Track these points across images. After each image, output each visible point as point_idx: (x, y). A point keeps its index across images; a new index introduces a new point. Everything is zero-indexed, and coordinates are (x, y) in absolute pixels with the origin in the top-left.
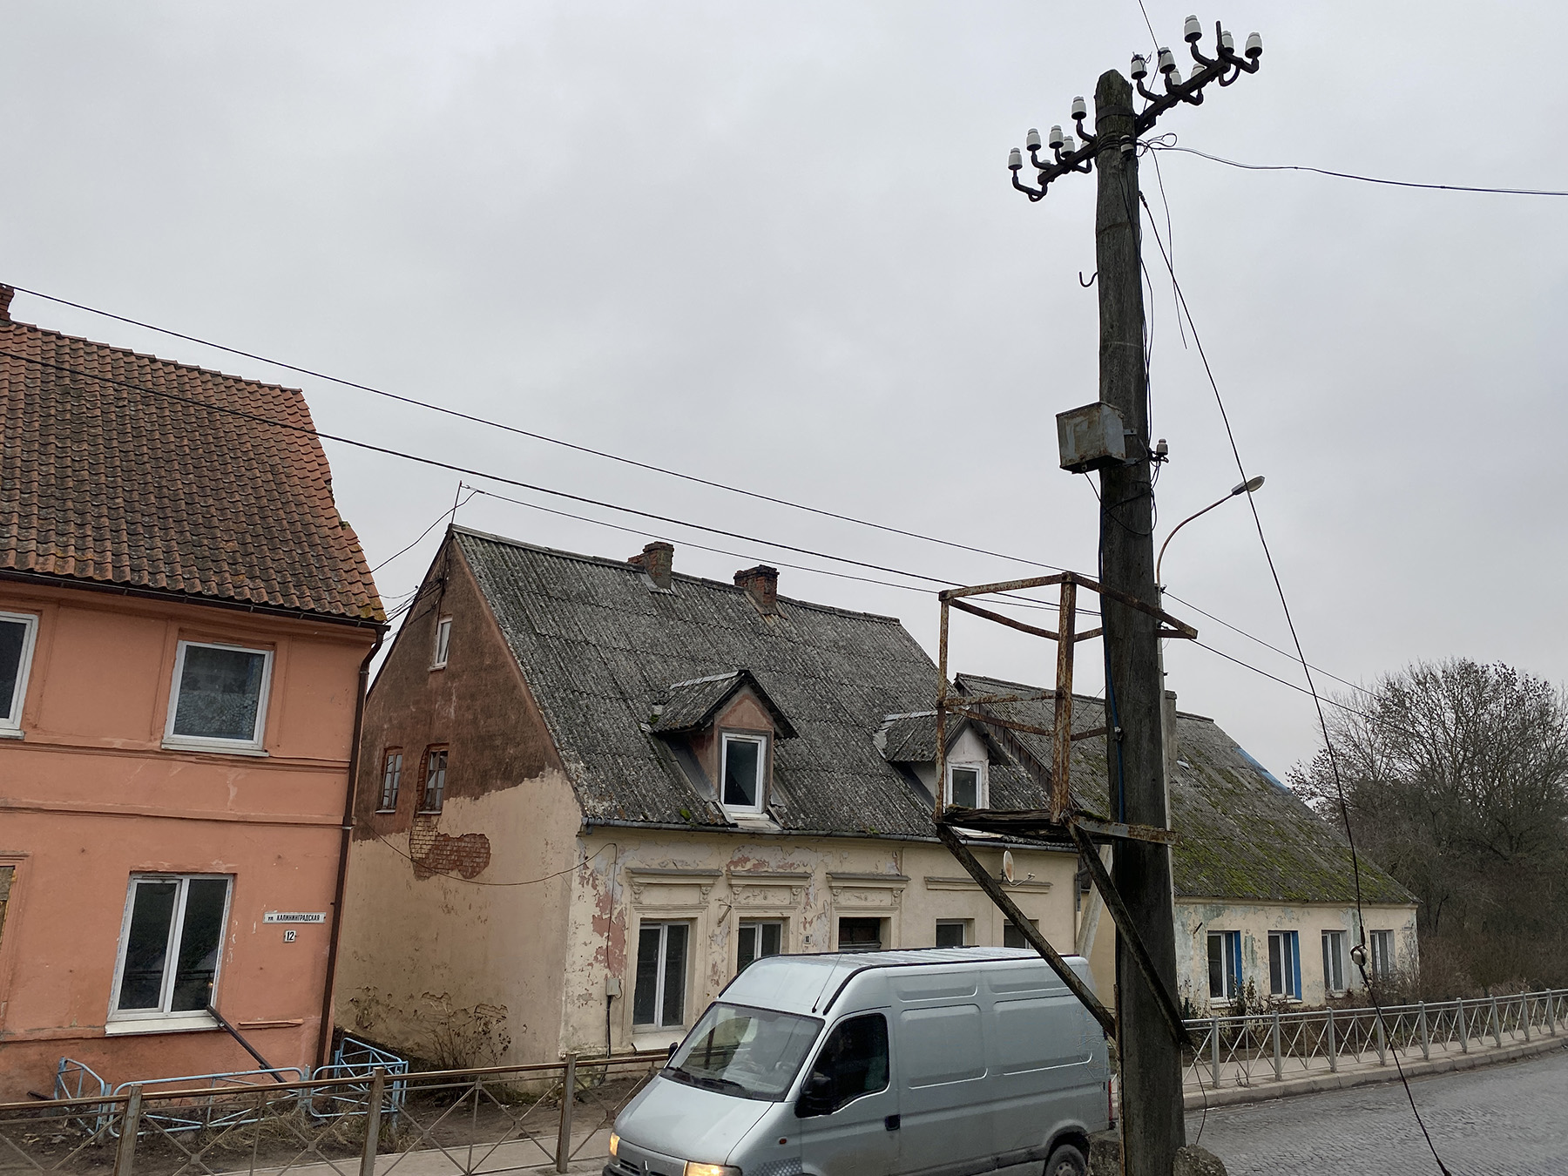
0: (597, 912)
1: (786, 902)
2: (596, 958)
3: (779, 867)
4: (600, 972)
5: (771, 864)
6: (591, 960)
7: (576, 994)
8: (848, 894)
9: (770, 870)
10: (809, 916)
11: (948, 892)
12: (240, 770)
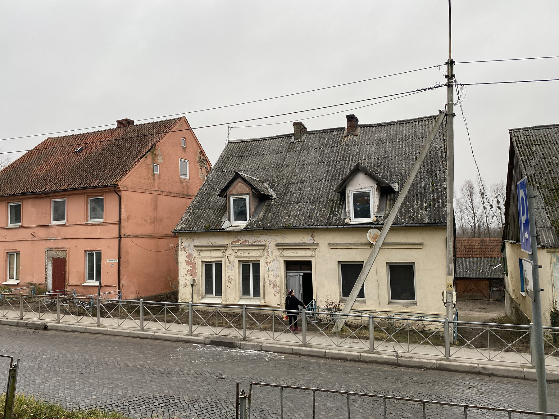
0: (187, 259)
1: (258, 255)
2: (187, 273)
3: (254, 242)
4: (189, 277)
5: (250, 241)
6: (186, 274)
7: (182, 284)
8: (287, 252)
9: (250, 243)
10: (269, 260)
11: (345, 249)
12: (100, 226)
